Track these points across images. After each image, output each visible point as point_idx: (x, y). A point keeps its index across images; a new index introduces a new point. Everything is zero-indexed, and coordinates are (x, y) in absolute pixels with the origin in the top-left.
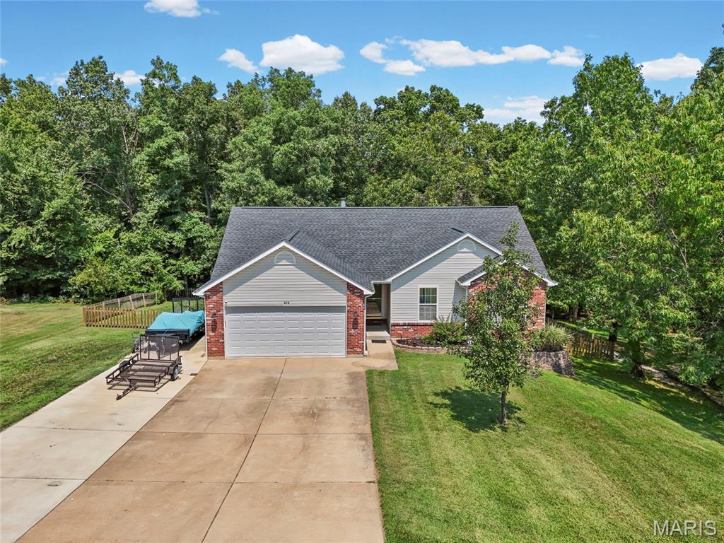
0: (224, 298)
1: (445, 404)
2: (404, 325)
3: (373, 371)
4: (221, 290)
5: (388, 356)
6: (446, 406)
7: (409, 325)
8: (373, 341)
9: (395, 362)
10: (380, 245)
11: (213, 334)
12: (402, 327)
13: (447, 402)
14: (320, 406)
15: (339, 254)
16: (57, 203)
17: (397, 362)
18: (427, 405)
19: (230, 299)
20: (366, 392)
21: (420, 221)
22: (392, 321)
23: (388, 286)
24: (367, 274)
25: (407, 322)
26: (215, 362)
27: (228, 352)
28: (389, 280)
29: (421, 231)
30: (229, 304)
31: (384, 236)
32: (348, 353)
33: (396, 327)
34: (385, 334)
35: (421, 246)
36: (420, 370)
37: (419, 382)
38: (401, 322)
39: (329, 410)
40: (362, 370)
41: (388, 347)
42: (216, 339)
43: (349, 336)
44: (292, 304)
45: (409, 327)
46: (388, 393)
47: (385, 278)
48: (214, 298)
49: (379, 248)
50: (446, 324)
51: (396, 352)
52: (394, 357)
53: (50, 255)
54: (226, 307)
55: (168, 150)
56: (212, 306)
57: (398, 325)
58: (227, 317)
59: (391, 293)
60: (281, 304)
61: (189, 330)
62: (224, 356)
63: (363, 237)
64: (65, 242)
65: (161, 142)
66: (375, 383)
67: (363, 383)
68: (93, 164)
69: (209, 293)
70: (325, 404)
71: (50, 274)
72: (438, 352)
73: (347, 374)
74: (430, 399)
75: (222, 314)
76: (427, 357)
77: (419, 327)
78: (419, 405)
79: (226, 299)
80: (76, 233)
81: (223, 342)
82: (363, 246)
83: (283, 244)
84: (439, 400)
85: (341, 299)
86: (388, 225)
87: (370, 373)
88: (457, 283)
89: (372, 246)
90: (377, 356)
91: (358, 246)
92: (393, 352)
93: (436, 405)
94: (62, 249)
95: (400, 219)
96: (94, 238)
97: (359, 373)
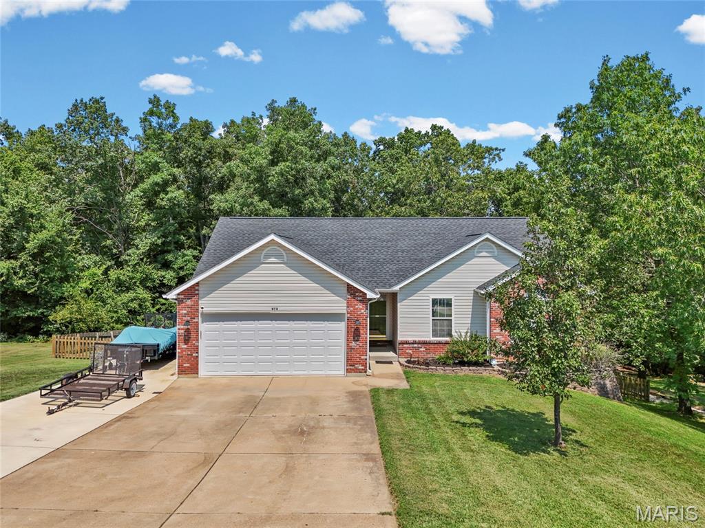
0: (200, 302)
1: (476, 424)
2: (414, 343)
3: (378, 389)
4: (197, 292)
5: (397, 376)
6: (477, 426)
7: (420, 343)
8: (377, 362)
9: (406, 382)
10: (385, 253)
11: (185, 346)
12: (411, 346)
13: (478, 421)
14: (312, 423)
15: (338, 262)
16: (43, 236)
17: (408, 382)
18: (453, 424)
19: (207, 304)
20: (372, 410)
21: (429, 231)
22: (400, 338)
23: (394, 295)
24: (370, 281)
25: (417, 339)
26: (187, 381)
27: (203, 371)
28: (396, 288)
29: (431, 240)
30: (205, 310)
31: (389, 245)
32: (348, 371)
33: (405, 346)
34: (391, 354)
35: (431, 254)
36: (438, 390)
37: (439, 401)
38: (411, 339)
39: (324, 428)
40: (367, 389)
41: (396, 368)
42: (189, 353)
43: (350, 349)
44: (281, 310)
45: (420, 345)
46: (400, 410)
47: (391, 286)
48: (189, 302)
49: (382, 256)
50: (466, 341)
51: (405, 373)
52: (404, 377)
53: (33, 290)
54: (202, 314)
55: (164, 186)
56: (185, 312)
57: (407, 343)
58: (203, 327)
59: (399, 304)
60: (269, 310)
61: (158, 345)
62: (198, 374)
63: (365, 245)
64: (49, 278)
65: (157, 178)
66: (382, 400)
67: (368, 401)
68: (86, 199)
69: (182, 297)
70: (319, 422)
71: (31, 311)
72: (456, 373)
73: (347, 393)
74: (455, 418)
75: (197, 322)
76: (444, 377)
77: (432, 346)
78: (442, 424)
79: (202, 303)
80: (63, 268)
81: (197, 357)
82: (365, 254)
83: (272, 237)
84: (467, 419)
85: (339, 305)
86: (393, 234)
87: (375, 392)
88: (476, 293)
89: (375, 255)
90: (382, 376)
91: (359, 254)
92: (402, 372)
93: (464, 425)
94: (46, 284)
95: (406, 229)
96: (82, 274)
97: (362, 392)
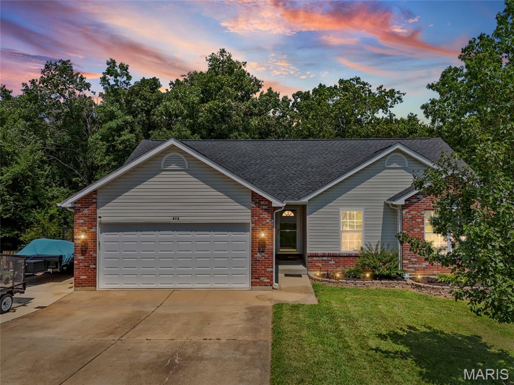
0: (98, 211)
2: (324, 256)
3: (282, 304)
4: (94, 201)
5: (305, 290)
7: (329, 256)
8: (286, 275)
9: (314, 296)
10: (295, 169)
11: (83, 257)
12: (321, 258)
14: (189, 351)
15: (249, 176)
16: (16, 169)
17: (316, 296)
19: (106, 213)
20: (270, 331)
21: (337, 150)
22: (309, 251)
23: (303, 207)
24: (278, 194)
25: (327, 252)
26: (84, 294)
27: (102, 284)
28: (305, 200)
29: (339, 157)
30: (104, 220)
31: (299, 162)
32: (253, 284)
33: (314, 258)
34: (301, 267)
35: (340, 170)
36: (349, 305)
37: (351, 320)
38: (320, 252)
40: (269, 304)
41: (305, 281)
42: (86, 264)
43: (254, 261)
44: (183, 220)
45: (329, 258)
47: (299, 198)
48: (86, 211)
49: (293, 172)
50: (376, 254)
51: (314, 286)
52: (312, 290)
53: (8, 216)
54: (101, 223)
55: (119, 129)
56: (82, 221)
57: (316, 256)
58: (102, 237)
59: (308, 217)
60: (169, 219)
61: (61, 257)
62: (96, 286)
63: (276, 162)
64: (23, 206)
65: (113, 124)
66: (285, 319)
67: (268, 320)
68: (55, 141)
69: (79, 205)
71: (7, 233)
72: (368, 286)
73: (247, 308)
75: (95, 232)
76: (356, 292)
77: (342, 259)
79: (100, 212)
81: (95, 268)
82: (275, 170)
83: (172, 142)
85: (243, 214)
86: (304, 153)
87: (279, 307)
88: (386, 205)
89: (285, 170)
90: (289, 290)
91: (269, 170)
92: (310, 286)
94: (20, 211)
95: (316, 148)
97: (263, 307)
